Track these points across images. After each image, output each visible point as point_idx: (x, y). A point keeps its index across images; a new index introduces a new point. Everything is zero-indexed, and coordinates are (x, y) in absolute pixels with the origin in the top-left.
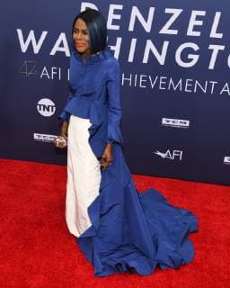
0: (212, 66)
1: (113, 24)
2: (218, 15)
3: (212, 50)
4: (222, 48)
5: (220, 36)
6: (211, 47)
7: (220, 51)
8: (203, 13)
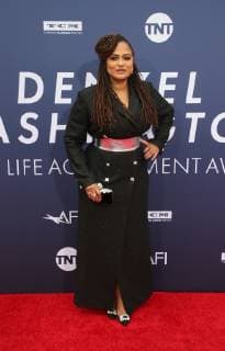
0: (192, 139)
1: (63, 97)
2: (193, 75)
3: (190, 120)
4: (202, 115)
5: (198, 101)
6: (188, 115)
7: (199, 120)
8: (174, 75)
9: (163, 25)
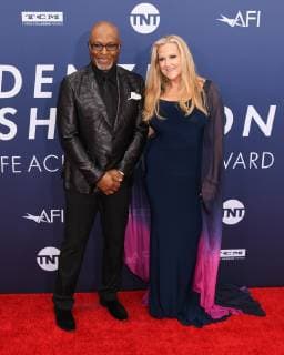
1: (43, 90)
9: (149, 16)
